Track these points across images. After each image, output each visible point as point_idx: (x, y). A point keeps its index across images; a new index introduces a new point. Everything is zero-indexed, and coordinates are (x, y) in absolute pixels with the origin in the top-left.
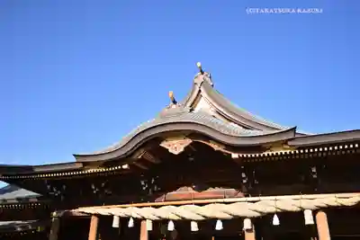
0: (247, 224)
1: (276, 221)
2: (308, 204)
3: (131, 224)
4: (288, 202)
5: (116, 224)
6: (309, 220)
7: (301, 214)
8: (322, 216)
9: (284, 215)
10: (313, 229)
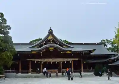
0: (61, 63)
1: (66, 62)
2: (71, 60)
3: (39, 62)
4: (68, 60)
5: (36, 62)
6: (71, 62)
7: (70, 61)
8: (73, 62)
9: (67, 61)
10: (71, 63)
